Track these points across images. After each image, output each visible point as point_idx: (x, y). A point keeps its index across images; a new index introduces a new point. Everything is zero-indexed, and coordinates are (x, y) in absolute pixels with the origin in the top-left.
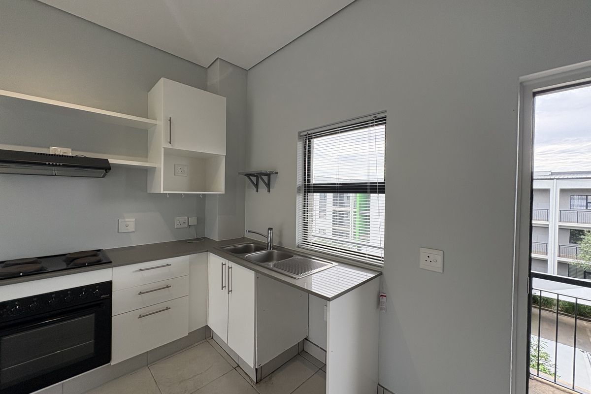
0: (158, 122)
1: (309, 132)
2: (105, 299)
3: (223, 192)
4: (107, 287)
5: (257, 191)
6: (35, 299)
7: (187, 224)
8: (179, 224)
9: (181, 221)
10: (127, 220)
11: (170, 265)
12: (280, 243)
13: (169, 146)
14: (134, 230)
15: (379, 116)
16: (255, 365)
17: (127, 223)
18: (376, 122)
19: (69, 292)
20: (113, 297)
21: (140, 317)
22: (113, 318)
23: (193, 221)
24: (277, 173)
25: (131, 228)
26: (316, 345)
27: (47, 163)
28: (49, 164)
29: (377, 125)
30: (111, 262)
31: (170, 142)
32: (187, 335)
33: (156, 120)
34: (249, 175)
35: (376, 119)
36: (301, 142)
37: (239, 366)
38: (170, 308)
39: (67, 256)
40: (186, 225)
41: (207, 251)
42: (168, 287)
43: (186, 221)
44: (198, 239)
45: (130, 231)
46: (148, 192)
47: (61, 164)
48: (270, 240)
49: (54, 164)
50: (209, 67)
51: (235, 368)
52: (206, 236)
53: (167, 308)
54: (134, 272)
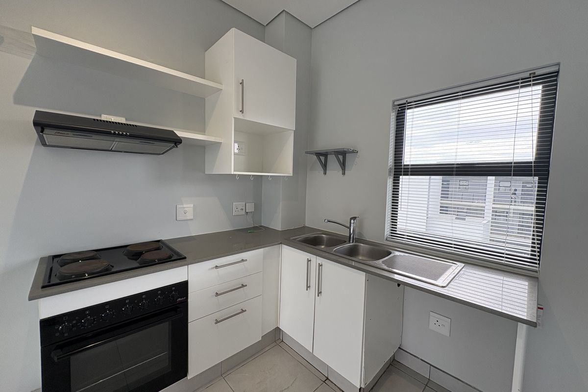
0: (223, 87)
1: (409, 100)
2: (181, 302)
3: (291, 175)
4: (182, 288)
5: (325, 173)
6: (107, 307)
7: (244, 210)
8: (237, 210)
9: (238, 207)
10: (185, 206)
11: (246, 260)
12: (360, 234)
13: (240, 116)
14: (192, 217)
15: (538, 72)
16: (361, 385)
17: (186, 209)
18: (534, 80)
19: (144, 296)
20: (189, 300)
21: (217, 322)
22: (189, 325)
23: (250, 208)
24: (354, 152)
25: (190, 216)
26: (415, 356)
27: (112, 132)
28: (115, 133)
29: (522, 87)
30: (185, 258)
31: (242, 111)
32: (261, 339)
33: (221, 84)
34: (318, 154)
35: (533, 77)
36: (394, 114)
37: (328, 379)
38: (245, 311)
39: (128, 248)
40: (243, 212)
41: (281, 243)
42: (243, 286)
43: (244, 208)
44: (255, 228)
45: (188, 218)
46: (206, 173)
47: (128, 134)
48: (353, 231)
49: (121, 133)
50: (267, 25)
51: (324, 382)
52: (262, 225)
53: (243, 311)
54: (209, 269)
